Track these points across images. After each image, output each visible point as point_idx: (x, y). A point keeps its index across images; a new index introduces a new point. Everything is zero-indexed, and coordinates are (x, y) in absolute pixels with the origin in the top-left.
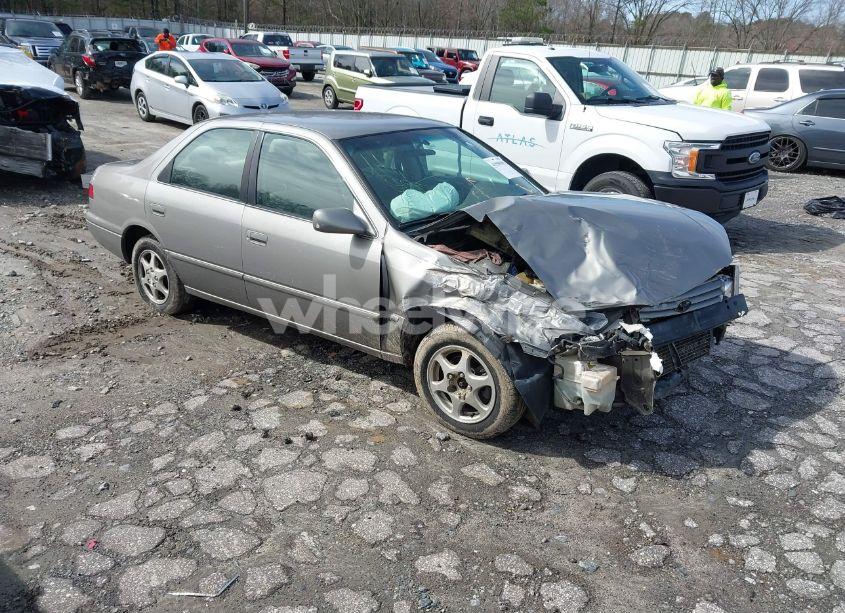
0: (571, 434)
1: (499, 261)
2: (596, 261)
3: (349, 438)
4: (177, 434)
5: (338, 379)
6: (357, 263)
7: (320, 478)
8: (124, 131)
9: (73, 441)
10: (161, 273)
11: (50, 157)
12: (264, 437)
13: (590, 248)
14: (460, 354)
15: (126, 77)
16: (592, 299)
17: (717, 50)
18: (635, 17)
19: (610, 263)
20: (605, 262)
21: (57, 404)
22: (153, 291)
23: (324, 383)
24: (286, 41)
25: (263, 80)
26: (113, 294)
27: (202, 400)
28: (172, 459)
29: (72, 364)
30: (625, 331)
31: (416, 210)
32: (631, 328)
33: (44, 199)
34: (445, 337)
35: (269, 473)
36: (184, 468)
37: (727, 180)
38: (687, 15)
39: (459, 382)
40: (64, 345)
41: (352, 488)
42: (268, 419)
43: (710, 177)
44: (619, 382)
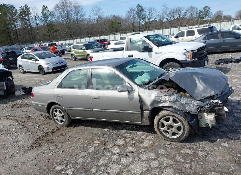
0: (202, 135)
1: (174, 90)
2: (200, 86)
3: (143, 150)
4: (92, 161)
5: (127, 134)
6: (131, 99)
7: (144, 164)
8: (19, 77)
9: (62, 170)
10: (61, 115)
11: (5, 88)
12: (119, 155)
13: (197, 82)
14: (169, 118)
15: (15, 62)
16: (203, 96)
17: (170, 28)
18: (144, 23)
19: (204, 85)
20: (203, 85)
21: (49, 160)
22: (59, 121)
23: (124, 136)
24: (55, 45)
25: (57, 56)
26: (44, 124)
27: (93, 149)
28: (96, 168)
29: (46, 147)
30: (213, 102)
31: (143, 81)
32: (215, 101)
33: (6, 101)
34: (164, 114)
35: (127, 165)
36: (102, 170)
37: (200, 59)
38: (156, 21)
39: (171, 126)
40: (40, 142)
41: (154, 164)
42: (116, 150)
43: (196, 59)
44: (216, 117)
